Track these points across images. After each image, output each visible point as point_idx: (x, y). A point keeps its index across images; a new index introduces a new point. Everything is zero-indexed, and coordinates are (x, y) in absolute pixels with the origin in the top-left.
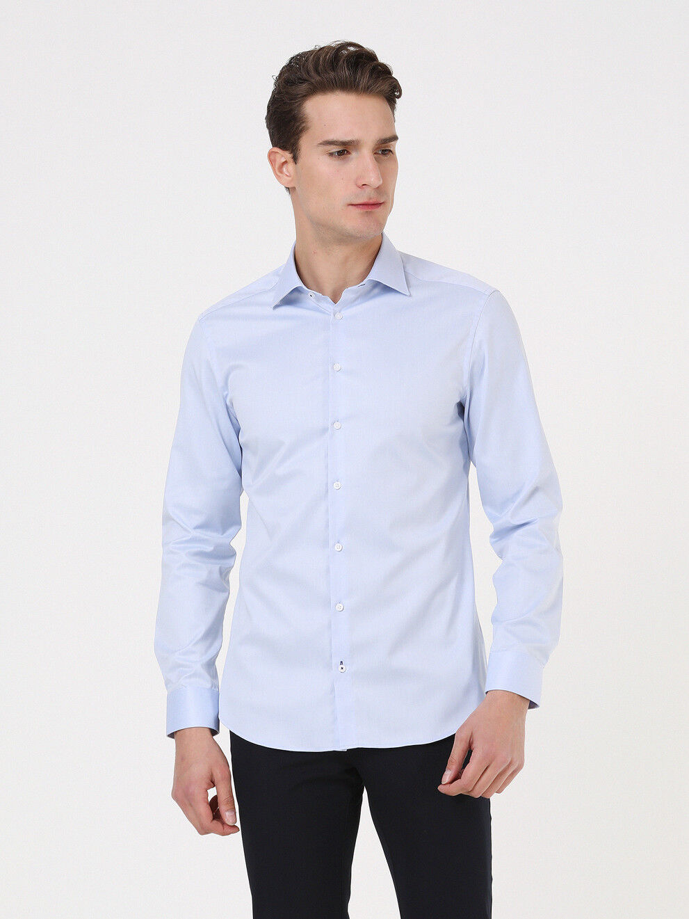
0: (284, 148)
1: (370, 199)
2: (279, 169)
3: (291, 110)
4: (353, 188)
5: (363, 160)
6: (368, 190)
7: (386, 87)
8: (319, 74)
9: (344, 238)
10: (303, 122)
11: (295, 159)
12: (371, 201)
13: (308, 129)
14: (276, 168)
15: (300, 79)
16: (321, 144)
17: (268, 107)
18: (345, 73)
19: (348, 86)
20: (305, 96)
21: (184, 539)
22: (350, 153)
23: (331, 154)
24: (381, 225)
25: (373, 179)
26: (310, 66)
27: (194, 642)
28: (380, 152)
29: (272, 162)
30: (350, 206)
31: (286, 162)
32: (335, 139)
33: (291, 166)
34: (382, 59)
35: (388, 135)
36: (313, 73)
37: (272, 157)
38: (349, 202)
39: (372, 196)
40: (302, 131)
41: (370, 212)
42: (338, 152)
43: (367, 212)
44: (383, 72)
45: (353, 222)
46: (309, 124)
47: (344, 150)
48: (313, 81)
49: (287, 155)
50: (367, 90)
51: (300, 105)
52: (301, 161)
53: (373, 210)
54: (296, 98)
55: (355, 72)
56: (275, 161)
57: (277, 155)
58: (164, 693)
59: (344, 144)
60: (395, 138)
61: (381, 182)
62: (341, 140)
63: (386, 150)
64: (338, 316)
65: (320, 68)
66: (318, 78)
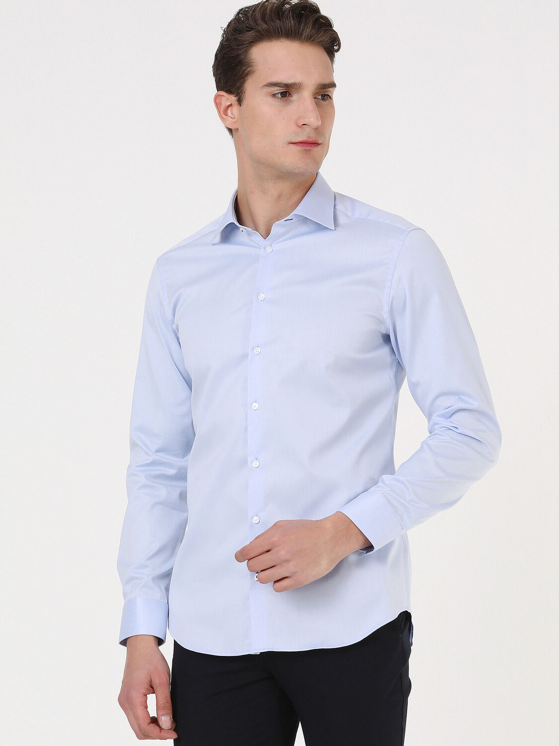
0: (229, 92)
1: (309, 137)
2: (224, 112)
3: (239, 55)
4: (293, 127)
5: (304, 101)
6: (307, 130)
7: (326, 38)
8: (266, 22)
9: (283, 175)
10: (249, 67)
11: (240, 101)
12: (310, 140)
13: (253, 72)
14: (222, 111)
15: (248, 27)
16: (265, 85)
17: (216, 55)
18: (291, 23)
19: (292, 34)
20: (252, 42)
21: (146, 462)
22: (291, 96)
23: (274, 95)
24: (318, 164)
25: (313, 119)
26: (258, 15)
27: (147, 557)
28: (320, 97)
29: (218, 105)
30: (290, 144)
31: (231, 105)
32: (279, 81)
33: (235, 110)
34: (323, 12)
35: (327, 81)
36: (260, 21)
37: (218, 101)
38: (289, 140)
39: (311, 135)
40: (247, 74)
41: (309, 150)
42: (282, 93)
43: (306, 149)
44: (324, 25)
45: (292, 159)
46: (255, 68)
47: (286, 91)
48: (260, 28)
49: (233, 99)
50: (310, 39)
51: (247, 52)
52: (245, 103)
53: (311, 149)
54: (243, 45)
55: (300, 22)
56: (221, 104)
57: (224, 98)
58: (121, 602)
59: (287, 86)
60: (333, 85)
61: (320, 123)
62: (284, 82)
63: (325, 95)
64: (269, 249)
65: (267, 17)
66: (265, 26)
